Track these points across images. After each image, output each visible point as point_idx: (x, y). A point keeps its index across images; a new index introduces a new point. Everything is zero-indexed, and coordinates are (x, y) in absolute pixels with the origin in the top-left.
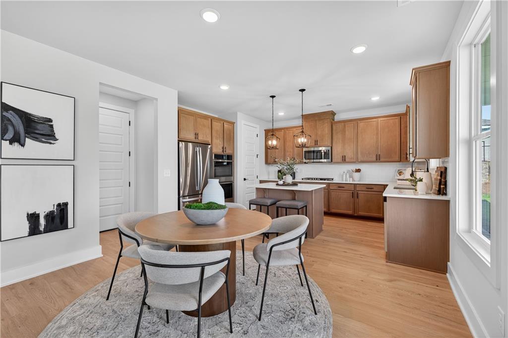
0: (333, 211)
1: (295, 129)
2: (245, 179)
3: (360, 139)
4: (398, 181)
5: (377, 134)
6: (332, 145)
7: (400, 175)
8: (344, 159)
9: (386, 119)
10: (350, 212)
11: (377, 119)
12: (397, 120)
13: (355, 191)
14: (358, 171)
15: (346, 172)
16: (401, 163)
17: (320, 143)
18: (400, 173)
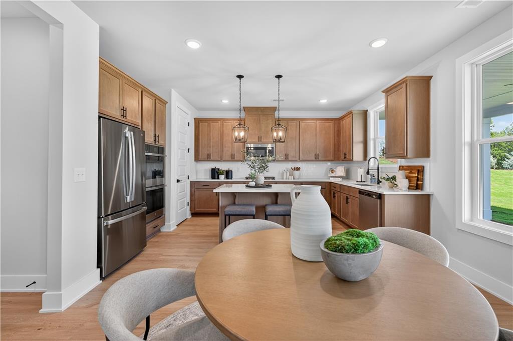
2: (178, 181)
5: (316, 135)
7: (332, 173)
8: (287, 158)
11: (316, 121)
12: (331, 124)
14: (298, 169)
15: (286, 170)
16: (334, 162)
17: (264, 139)
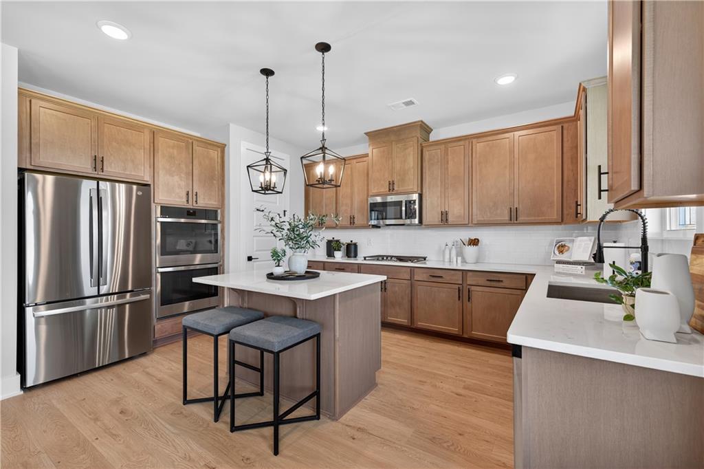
0: (421, 324)
1: (355, 161)
2: (250, 259)
3: (476, 177)
4: (556, 265)
5: (512, 164)
6: (422, 190)
7: (561, 252)
8: (444, 219)
9: (531, 131)
10: (454, 330)
11: (512, 134)
12: (555, 134)
13: (465, 285)
14: (474, 242)
15: (450, 244)
16: (563, 226)
17: (398, 186)
18: (562, 248)
